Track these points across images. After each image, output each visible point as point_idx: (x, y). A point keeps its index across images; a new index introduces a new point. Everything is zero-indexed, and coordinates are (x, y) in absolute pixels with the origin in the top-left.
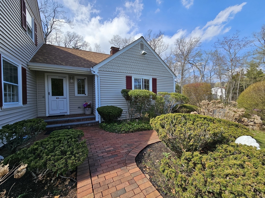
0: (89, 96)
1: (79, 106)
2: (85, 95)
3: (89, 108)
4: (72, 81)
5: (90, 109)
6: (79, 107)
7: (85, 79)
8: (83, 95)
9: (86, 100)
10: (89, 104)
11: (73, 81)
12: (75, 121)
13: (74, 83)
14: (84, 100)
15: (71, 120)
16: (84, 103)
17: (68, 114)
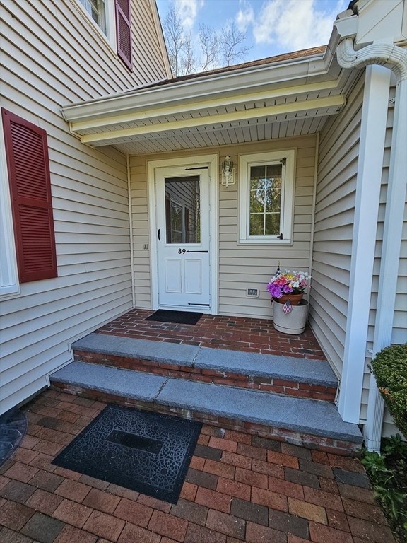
0: (298, 246)
1: (253, 287)
2: (281, 237)
3: (296, 309)
4: (228, 178)
5: (298, 312)
6: (252, 292)
7: (284, 160)
8: (272, 240)
9: (283, 263)
10: (296, 285)
11: (233, 180)
12: (221, 377)
13: (234, 188)
14: (275, 263)
15: (202, 370)
16: (274, 279)
17: (214, 312)
